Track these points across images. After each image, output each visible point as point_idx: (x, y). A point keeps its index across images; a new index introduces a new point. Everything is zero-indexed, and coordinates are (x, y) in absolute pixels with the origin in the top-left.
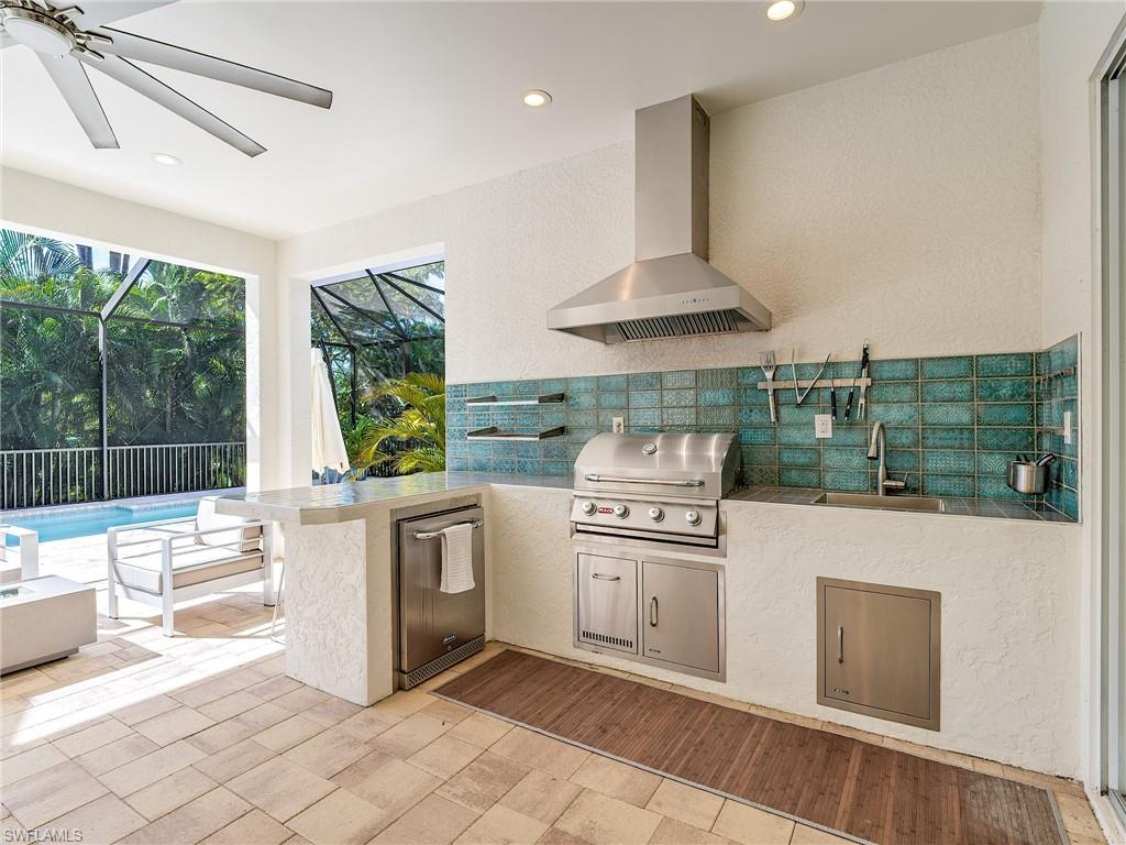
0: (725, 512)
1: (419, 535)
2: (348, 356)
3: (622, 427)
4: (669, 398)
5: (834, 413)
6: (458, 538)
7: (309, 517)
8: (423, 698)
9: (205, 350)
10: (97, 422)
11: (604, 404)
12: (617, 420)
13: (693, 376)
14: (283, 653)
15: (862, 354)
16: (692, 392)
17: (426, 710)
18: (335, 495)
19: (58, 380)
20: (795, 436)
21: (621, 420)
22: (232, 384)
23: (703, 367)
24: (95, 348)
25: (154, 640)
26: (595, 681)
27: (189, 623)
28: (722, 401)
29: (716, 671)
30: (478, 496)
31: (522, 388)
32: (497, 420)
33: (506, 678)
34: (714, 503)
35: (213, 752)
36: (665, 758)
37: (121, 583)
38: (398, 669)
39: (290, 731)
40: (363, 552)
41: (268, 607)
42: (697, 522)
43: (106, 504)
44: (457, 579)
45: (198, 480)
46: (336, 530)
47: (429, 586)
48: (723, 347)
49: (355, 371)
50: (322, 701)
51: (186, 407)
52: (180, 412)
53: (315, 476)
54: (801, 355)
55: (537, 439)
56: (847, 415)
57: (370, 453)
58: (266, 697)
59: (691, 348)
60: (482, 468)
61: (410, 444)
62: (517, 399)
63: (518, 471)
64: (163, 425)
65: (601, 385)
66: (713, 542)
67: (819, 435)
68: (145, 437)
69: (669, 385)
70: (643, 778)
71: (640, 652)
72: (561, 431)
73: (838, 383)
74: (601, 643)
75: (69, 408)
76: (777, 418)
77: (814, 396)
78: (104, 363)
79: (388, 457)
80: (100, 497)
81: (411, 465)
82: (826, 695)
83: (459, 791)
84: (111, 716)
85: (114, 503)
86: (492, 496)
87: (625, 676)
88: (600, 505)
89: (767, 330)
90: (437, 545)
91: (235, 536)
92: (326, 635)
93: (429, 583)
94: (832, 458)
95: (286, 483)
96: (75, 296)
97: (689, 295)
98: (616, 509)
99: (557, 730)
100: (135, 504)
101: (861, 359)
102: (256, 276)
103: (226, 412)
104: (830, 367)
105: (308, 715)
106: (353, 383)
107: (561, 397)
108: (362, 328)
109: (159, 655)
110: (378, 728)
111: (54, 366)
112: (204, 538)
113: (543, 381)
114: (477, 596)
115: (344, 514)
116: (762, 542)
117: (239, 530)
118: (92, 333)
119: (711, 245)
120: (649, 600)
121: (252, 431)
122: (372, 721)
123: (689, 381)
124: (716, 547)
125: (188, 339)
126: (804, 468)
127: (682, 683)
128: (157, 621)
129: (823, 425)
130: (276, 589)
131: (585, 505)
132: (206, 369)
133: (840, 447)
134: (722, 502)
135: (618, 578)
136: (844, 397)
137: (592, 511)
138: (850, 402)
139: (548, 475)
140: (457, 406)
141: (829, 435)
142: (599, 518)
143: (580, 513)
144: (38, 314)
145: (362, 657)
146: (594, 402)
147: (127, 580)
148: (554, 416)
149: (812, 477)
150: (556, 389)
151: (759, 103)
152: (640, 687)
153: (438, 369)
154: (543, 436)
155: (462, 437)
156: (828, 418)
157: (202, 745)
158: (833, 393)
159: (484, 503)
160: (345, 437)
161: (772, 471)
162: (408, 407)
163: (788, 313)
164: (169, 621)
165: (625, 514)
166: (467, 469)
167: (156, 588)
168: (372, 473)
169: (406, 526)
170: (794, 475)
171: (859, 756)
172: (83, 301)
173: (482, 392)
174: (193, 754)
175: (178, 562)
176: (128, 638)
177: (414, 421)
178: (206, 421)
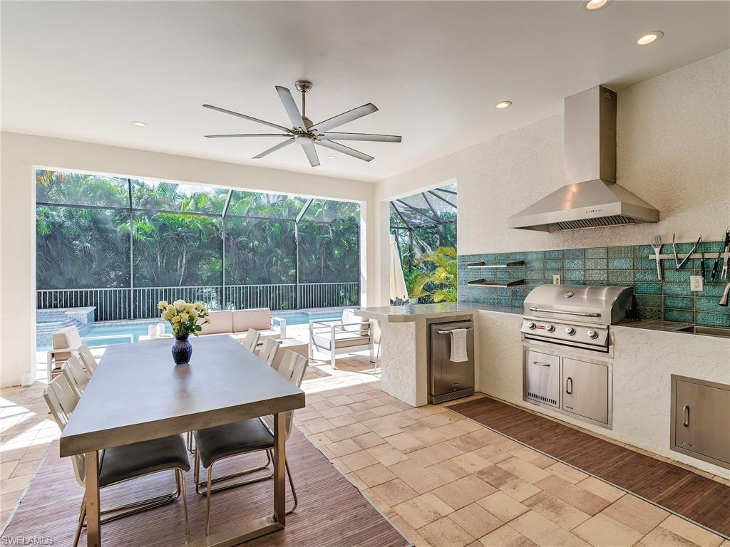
0: (614, 333)
1: (440, 332)
2: (408, 233)
3: (559, 281)
4: (590, 264)
5: (703, 276)
6: (459, 335)
7: (392, 319)
8: (441, 409)
9: (339, 234)
10: (294, 271)
11: (548, 267)
12: (556, 277)
13: (605, 251)
14: (380, 382)
15: (725, 236)
16: (605, 261)
17: (442, 413)
18: (402, 311)
19: (279, 251)
20: (677, 289)
21: (558, 276)
22: (353, 251)
23: (612, 245)
24: (294, 236)
25: (328, 369)
26: (532, 418)
27: (341, 364)
28: (625, 266)
29: (607, 422)
30: (471, 316)
31: (498, 258)
32: (486, 276)
33: (483, 408)
34: (605, 327)
35: (355, 411)
36: (563, 454)
37: (315, 344)
38: (430, 394)
39: (384, 410)
40: (414, 337)
41: (372, 363)
42: (595, 336)
43: (298, 311)
44: (459, 355)
45: (335, 302)
46: (403, 325)
47: (445, 357)
48: (626, 233)
49: (411, 242)
50: (396, 402)
51: (329, 263)
53: (392, 302)
54: (680, 237)
55: (506, 287)
56: (713, 276)
57: (419, 289)
58: (374, 397)
59: (604, 234)
60: (477, 301)
61: (441, 286)
62: (496, 264)
63: (496, 305)
65: (547, 256)
66: (605, 349)
67: (693, 289)
69: (590, 256)
70: (546, 459)
71: (561, 406)
72: (522, 282)
73: (707, 256)
74: (539, 400)
75: (283, 264)
76: (663, 277)
77: (690, 265)
78: (297, 243)
79: (428, 293)
80: (295, 308)
81: (441, 298)
82: (675, 445)
83: (454, 444)
84: (318, 393)
85: (302, 311)
86: (479, 316)
87: (551, 419)
88: (538, 324)
89: (656, 222)
90: (448, 338)
91: (358, 328)
92: (398, 373)
93: (445, 356)
94: (702, 304)
95: (378, 304)
96: (285, 212)
97: (591, 208)
98: (546, 327)
99: (506, 433)
100: (310, 311)
101: (724, 240)
102: (365, 202)
103: (348, 266)
104: (701, 245)
105: (391, 406)
106: (411, 249)
107: (522, 263)
108: (415, 218)
109: (331, 375)
110: (419, 416)
111: (278, 246)
112: (345, 327)
113: (512, 254)
114: (469, 365)
115: (406, 319)
116: (636, 352)
117: (360, 325)
118: (292, 230)
119: (617, 171)
120: (566, 379)
121: (364, 278)
122: (418, 413)
123: (602, 253)
124: (608, 352)
125: (332, 230)
126: (682, 310)
127: (586, 427)
128: (329, 362)
129: (696, 283)
130: (376, 355)
131: (529, 324)
132: (339, 244)
133: (709, 298)
134: (611, 327)
135: (548, 365)
136: (712, 264)
137: (533, 327)
138: (715, 268)
139: (515, 307)
140: (463, 267)
141: (701, 289)
142: (537, 331)
143: (526, 328)
144: (272, 222)
145: (414, 384)
146: (542, 265)
147: (317, 344)
148: (519, 274)
149: (688, 316)
150: (520, 258)
151: (651, 80)
152: (558, 425)
153: (453, 245)
154: (509, 285)
155: (466, 284)
156: (700, 278)
157: (351, 408)
158: (703, 263)
159: (474, 319)
160: (406, 280)
161: (659, 311)
162: (440, 266)
163: (671, 211)
164: (333, 363)
165: (552, 329)
166: (469, 302)
167: (329, 347)
168: (420, 301)
169: (434, 327)
170: (675, 314)
171: (689, 479)
172: (288, 214)
173: (476, 260)
174: (348, 410)
175: (338, 336)
176: (318, 367)
177: (441, 274)
178: (339, 271)
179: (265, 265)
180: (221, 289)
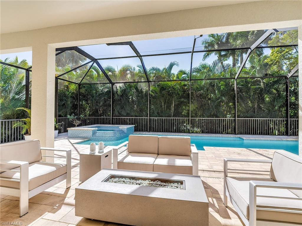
9: (269, 85)
10: (234, 111)
24: (234, 89)
43: (236, 136)
51: (262, 106)
52: (260, 108)
64: (254, 112)
68: (248, 115)
78: (236, 93)
80: (235, 133)
85: (239, 136)
100: (245, 137)
103: (277, 107)
111: (223, 95)
118: (232, 84)
125: (263, 82)
132: (269, 93)
178: (270, 111)
179: (214, 107)
180: (189, 119)
